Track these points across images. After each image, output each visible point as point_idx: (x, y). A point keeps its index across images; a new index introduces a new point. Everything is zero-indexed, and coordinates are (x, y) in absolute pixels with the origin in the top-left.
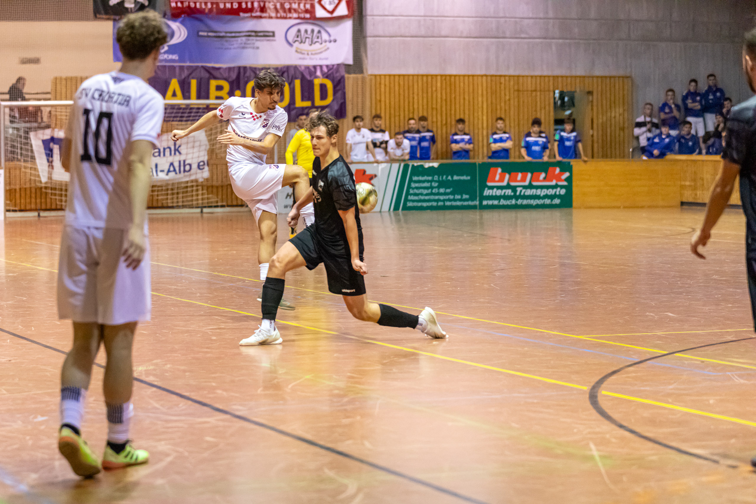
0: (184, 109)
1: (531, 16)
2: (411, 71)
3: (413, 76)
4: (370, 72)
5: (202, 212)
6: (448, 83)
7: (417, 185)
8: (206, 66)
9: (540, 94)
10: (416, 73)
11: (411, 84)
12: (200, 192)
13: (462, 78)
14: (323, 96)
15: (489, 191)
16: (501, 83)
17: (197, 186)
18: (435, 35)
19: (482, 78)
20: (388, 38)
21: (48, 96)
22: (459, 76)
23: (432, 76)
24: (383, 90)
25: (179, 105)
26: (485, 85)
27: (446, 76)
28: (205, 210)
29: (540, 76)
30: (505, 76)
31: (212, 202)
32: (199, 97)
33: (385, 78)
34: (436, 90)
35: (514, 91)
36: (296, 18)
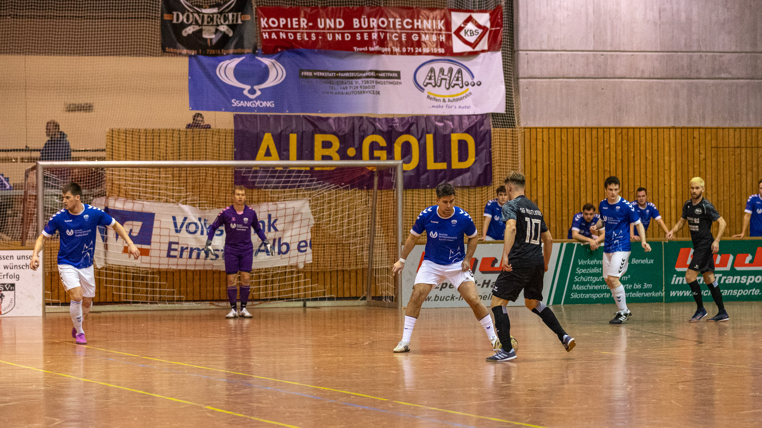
0: (281, 172)
1: (733, 49)
2: (576, 123)
3: (579, 128)
4: (522, 125)
5: (305, 306)
6: (625, 138)
7: (584, 271)
8: (310, 116)
9: (746, 152)
10: (583, 125)
11: (576, 138)
12: (302, 281)
13: (643, 131)
14: (463, 157)
15: (678, 279)
16: (694, 138)
17: (298, 272)
18: (609, 77)
19: (670, 131)
20: (547, 80)
21: (103, 154)
22: (640, 128)
23: (604, 128)
24: (540, 147)
25: (274, 167)
26: (673, 141)
27: (622, 128)
28: (309, 304)
29: (746, 128)
30: (699, 128)
31: (317, 294)
32: (299, 158)
33: (543, 132)
34: (610, 147)
35: (712, 148)
36: (427, 54)
